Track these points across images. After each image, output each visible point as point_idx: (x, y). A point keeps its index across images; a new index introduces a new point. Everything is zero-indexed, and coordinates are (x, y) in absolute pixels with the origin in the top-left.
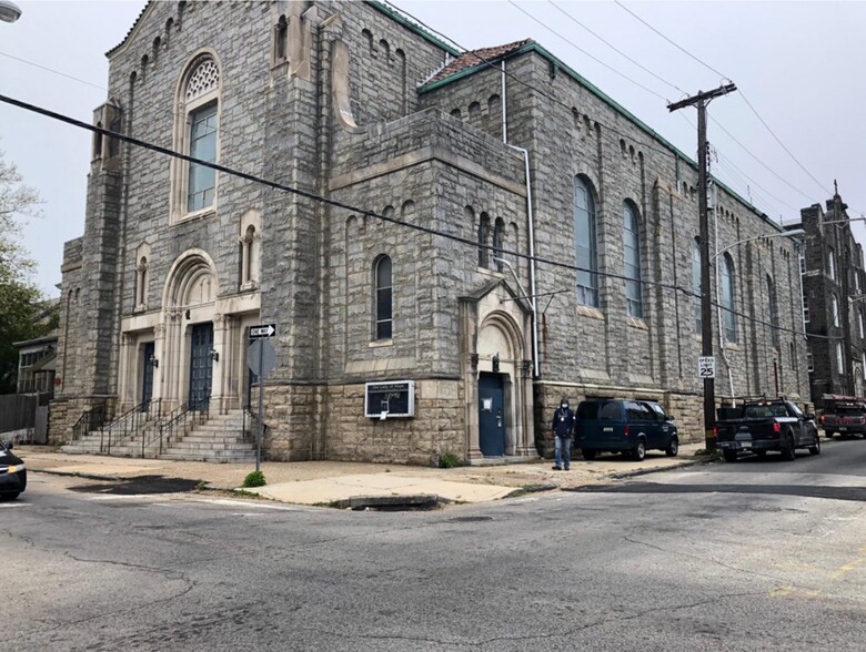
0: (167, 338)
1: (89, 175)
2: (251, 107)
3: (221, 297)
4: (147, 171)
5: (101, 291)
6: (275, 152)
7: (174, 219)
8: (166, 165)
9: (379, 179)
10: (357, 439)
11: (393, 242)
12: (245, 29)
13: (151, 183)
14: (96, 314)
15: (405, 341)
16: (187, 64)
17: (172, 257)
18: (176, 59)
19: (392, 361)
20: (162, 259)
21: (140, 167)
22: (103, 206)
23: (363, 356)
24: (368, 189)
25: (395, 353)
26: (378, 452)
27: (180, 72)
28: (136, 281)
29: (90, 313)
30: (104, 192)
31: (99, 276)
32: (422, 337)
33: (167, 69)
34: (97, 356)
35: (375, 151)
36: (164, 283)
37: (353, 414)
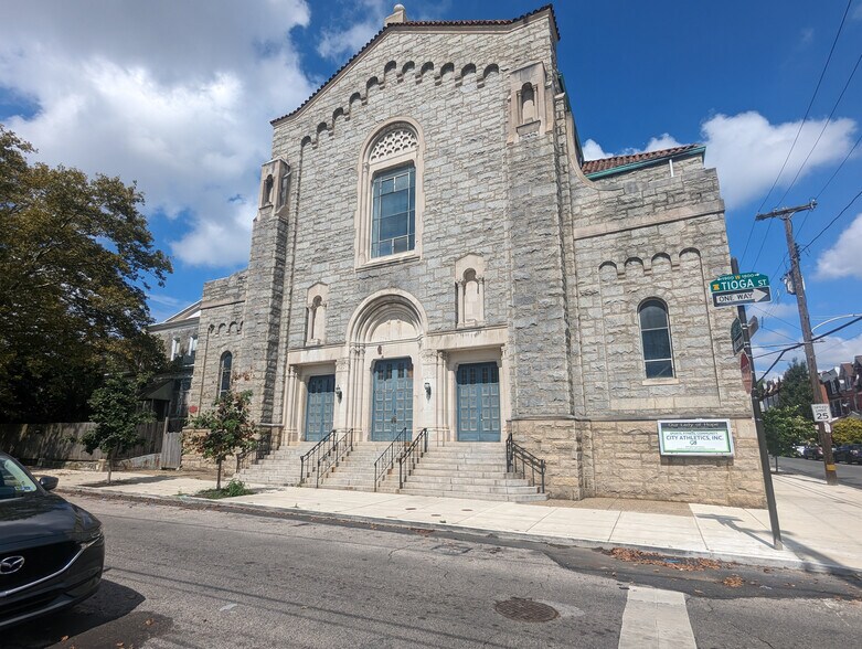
0: (352, 371)
1: (255, 220)
2: (465, 166)
3: (431, 334)
4: (323, 220)
5: (271, 324)
6: (526, 198)
7: (359, 263)
8: (350, 214)
9: (644, 229)
10: (644, 476)
11: (669, 286)
12: (454, 102)
13: (329, 230)
14: (266, 345)
15: (698, 380)
16: (376, 130)
17: (359, 296)
18: (361, 127)
19: (678, 399)
20: (346, 298)
21: (314, 216)
22: (275, 247)
23: (634, 393)
24: (630, 238)
25: (682, 391)
26: (679, 491)
27: (366, 137)
28: (307, 318)
29: (257, 345)
30: (276, 234)
31: (269, 310)
32: (726, 376)
33: (349, 134)
34: (265, 386)
35: (636, 204)
36: (348, 320)
37: (636, 451)
